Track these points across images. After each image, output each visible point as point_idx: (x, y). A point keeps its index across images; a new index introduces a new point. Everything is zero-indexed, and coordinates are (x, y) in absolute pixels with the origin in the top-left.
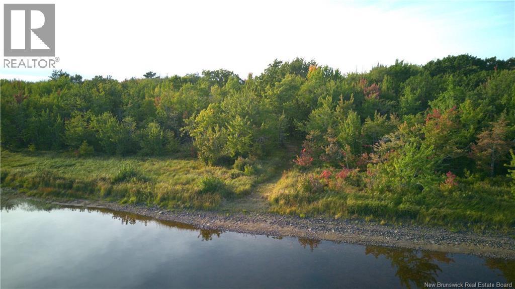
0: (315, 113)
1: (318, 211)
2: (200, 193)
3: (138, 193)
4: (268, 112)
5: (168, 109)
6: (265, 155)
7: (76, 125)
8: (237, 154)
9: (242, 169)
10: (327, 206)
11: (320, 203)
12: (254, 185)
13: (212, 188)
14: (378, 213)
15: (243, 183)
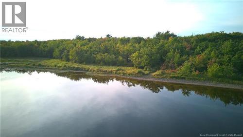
0: (169, 54)
1: (164, 77)
2: (137, 73)
3: (123, 73)
4: (154, 53)
5: (124, 52)
6: (153, 66)
7: (99, 57)
8: (145, 66)
9: (146, 69)
10: (166, 76)
11: (164, 76)
12: (150, 73)
13: (140, 72)
14: (176, 78)
15: (147, 72)
